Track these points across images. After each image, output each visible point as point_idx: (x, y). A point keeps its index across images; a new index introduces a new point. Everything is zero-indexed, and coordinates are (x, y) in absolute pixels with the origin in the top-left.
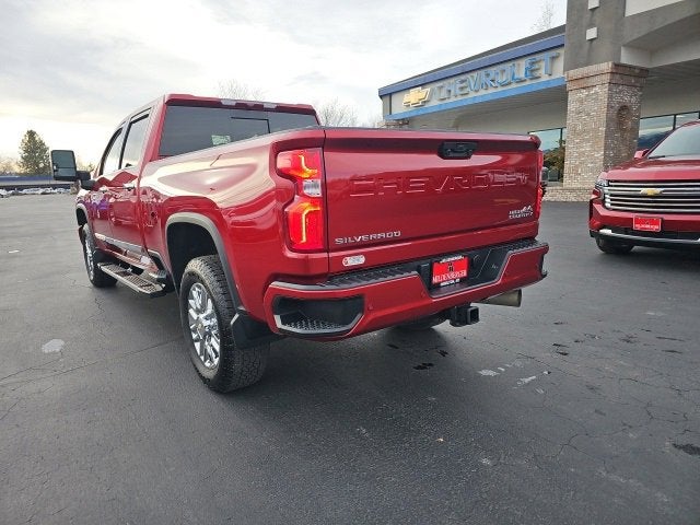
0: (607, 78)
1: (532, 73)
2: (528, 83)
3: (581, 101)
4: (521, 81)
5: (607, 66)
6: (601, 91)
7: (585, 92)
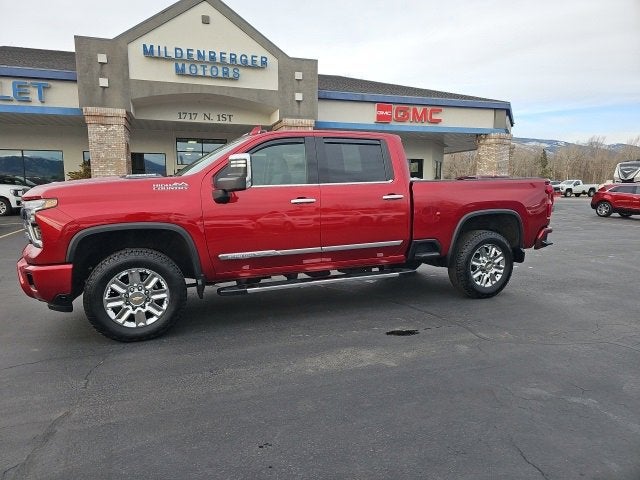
0: (123, 121)
1: (21, 94)
2: (16, 103)
3: (101, 135)
4: (8, 99)
5: (122, 112)
6: (119, 129)
7: (104, 129)
